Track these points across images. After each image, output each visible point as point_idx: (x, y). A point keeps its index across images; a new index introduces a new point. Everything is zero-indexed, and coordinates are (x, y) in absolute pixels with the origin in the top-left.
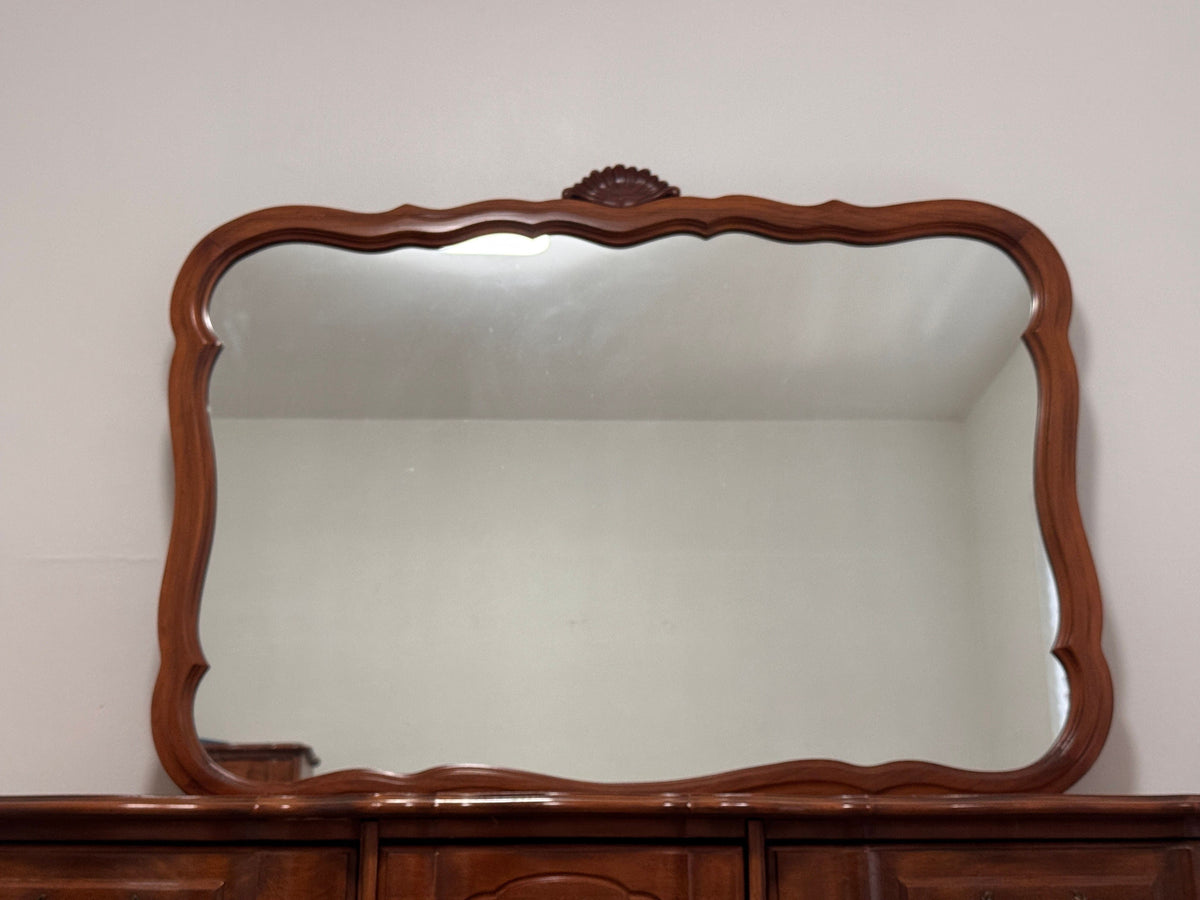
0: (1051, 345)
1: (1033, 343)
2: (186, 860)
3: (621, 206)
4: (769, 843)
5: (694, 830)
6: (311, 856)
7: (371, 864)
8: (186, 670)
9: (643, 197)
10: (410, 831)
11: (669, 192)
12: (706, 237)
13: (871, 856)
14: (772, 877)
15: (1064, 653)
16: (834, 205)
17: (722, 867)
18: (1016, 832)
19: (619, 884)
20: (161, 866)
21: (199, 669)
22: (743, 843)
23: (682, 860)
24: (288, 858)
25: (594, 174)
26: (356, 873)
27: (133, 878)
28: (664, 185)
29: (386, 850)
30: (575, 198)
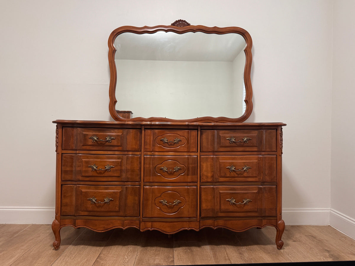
0: (248, 52)
1: (246, 51)
2: (116, 130)
3: (181, 27)
4: (201, 129)
5: (190, 128)
6: (134, 130)
7: (143, 132)
8: (114, 102)
9: (184, 25)
10: (149, 127)
11: (189, 25)
12: (194, 32)
13: (216, 131)
14: (201, 134)
15: (246, 101)
16: (215, 27)
17: (194, 133)
18: (237, 128)
19: (179, 135)
20: (112, 131)
21: (116, 102)
22: (197, 129)
23: (189, 132)
24: (131, 130)
25: (176, 21)
26: (141, 133)
27: (108, 133)
28: (188, 23)
29: (145, 130)
30: (173, 25)
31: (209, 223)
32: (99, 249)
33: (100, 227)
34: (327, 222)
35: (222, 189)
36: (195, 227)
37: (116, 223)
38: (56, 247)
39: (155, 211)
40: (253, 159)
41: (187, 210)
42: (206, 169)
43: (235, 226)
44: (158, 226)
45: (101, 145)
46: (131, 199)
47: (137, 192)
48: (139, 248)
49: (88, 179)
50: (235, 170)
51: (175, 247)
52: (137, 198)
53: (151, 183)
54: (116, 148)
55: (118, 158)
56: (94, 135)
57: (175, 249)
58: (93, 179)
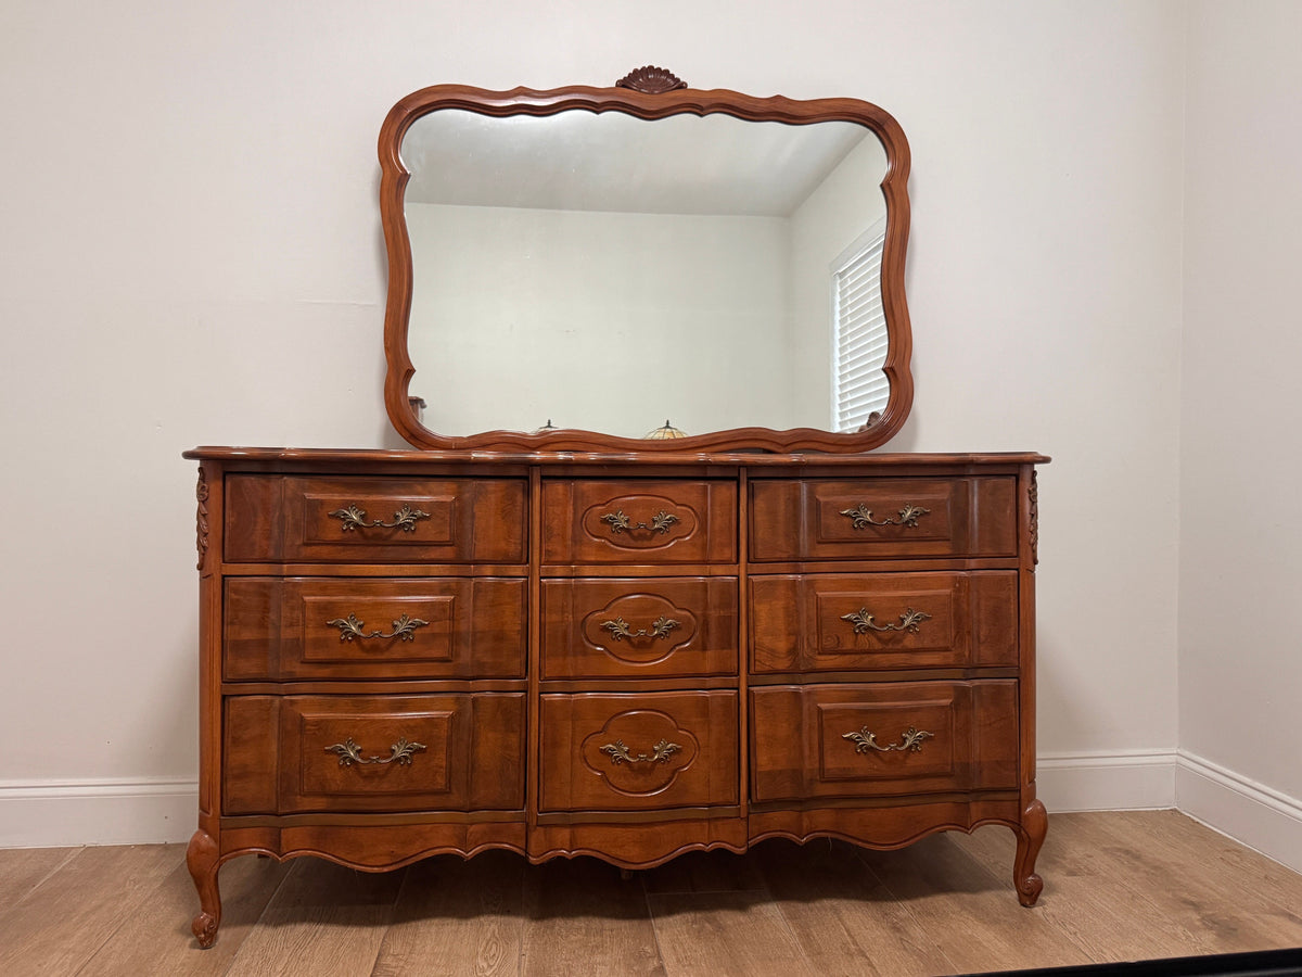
0: (896, 191)
1: (887, 189)
2: (433, 485)
3: (652, 93)
4: (749, 479)
5: (710, 473)
6: (502, 484)
7: (537, 489)
8: (403, 373)
9: (666, 88)
10: (560, 472)
11: (682, 86)
12: (701, 116)
13: (804, 486)
14: (751, 496)
15: (890, 371)
16: (778, 97)
17: (725, 492)
18: (880, 472)
19: (673, 501)
20: (419, 488)
21: (410, 372)
22: (737, 479)
23: (706, 487)
24: (491, 485)
25: (635, 71)
26: (528, 493)
27: (401, 494)
28: (678, 80)
29: (544, 481)
30: (623, 86)
31: (778, 822)
32: (373, 936)
33: (375, 855)
34: (1164, 798)
35: (829, 696)
36: (733, 838)
37: (439, 836)
38: (204, 937)
39: (584, 786)
40: (936, 584)
41: (701, 777)
42: (769, 625)
43: (873, 828)
44: (597, 842)
45: (374, 541)
46: (491, 745)
47: (515, 717)
48: (522, 927)
49: (325, 672)
50: (873, 626)
51: (656, 915)
52: (514, 739)
53: (568, 682)
54: (435, 553)
55: (442, 592)
56: (347, 505)
57: (657, 922)
58: (345, 671)
